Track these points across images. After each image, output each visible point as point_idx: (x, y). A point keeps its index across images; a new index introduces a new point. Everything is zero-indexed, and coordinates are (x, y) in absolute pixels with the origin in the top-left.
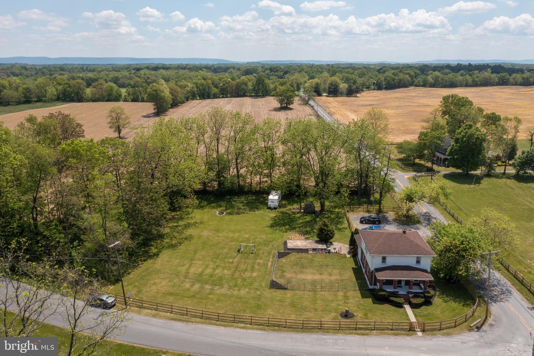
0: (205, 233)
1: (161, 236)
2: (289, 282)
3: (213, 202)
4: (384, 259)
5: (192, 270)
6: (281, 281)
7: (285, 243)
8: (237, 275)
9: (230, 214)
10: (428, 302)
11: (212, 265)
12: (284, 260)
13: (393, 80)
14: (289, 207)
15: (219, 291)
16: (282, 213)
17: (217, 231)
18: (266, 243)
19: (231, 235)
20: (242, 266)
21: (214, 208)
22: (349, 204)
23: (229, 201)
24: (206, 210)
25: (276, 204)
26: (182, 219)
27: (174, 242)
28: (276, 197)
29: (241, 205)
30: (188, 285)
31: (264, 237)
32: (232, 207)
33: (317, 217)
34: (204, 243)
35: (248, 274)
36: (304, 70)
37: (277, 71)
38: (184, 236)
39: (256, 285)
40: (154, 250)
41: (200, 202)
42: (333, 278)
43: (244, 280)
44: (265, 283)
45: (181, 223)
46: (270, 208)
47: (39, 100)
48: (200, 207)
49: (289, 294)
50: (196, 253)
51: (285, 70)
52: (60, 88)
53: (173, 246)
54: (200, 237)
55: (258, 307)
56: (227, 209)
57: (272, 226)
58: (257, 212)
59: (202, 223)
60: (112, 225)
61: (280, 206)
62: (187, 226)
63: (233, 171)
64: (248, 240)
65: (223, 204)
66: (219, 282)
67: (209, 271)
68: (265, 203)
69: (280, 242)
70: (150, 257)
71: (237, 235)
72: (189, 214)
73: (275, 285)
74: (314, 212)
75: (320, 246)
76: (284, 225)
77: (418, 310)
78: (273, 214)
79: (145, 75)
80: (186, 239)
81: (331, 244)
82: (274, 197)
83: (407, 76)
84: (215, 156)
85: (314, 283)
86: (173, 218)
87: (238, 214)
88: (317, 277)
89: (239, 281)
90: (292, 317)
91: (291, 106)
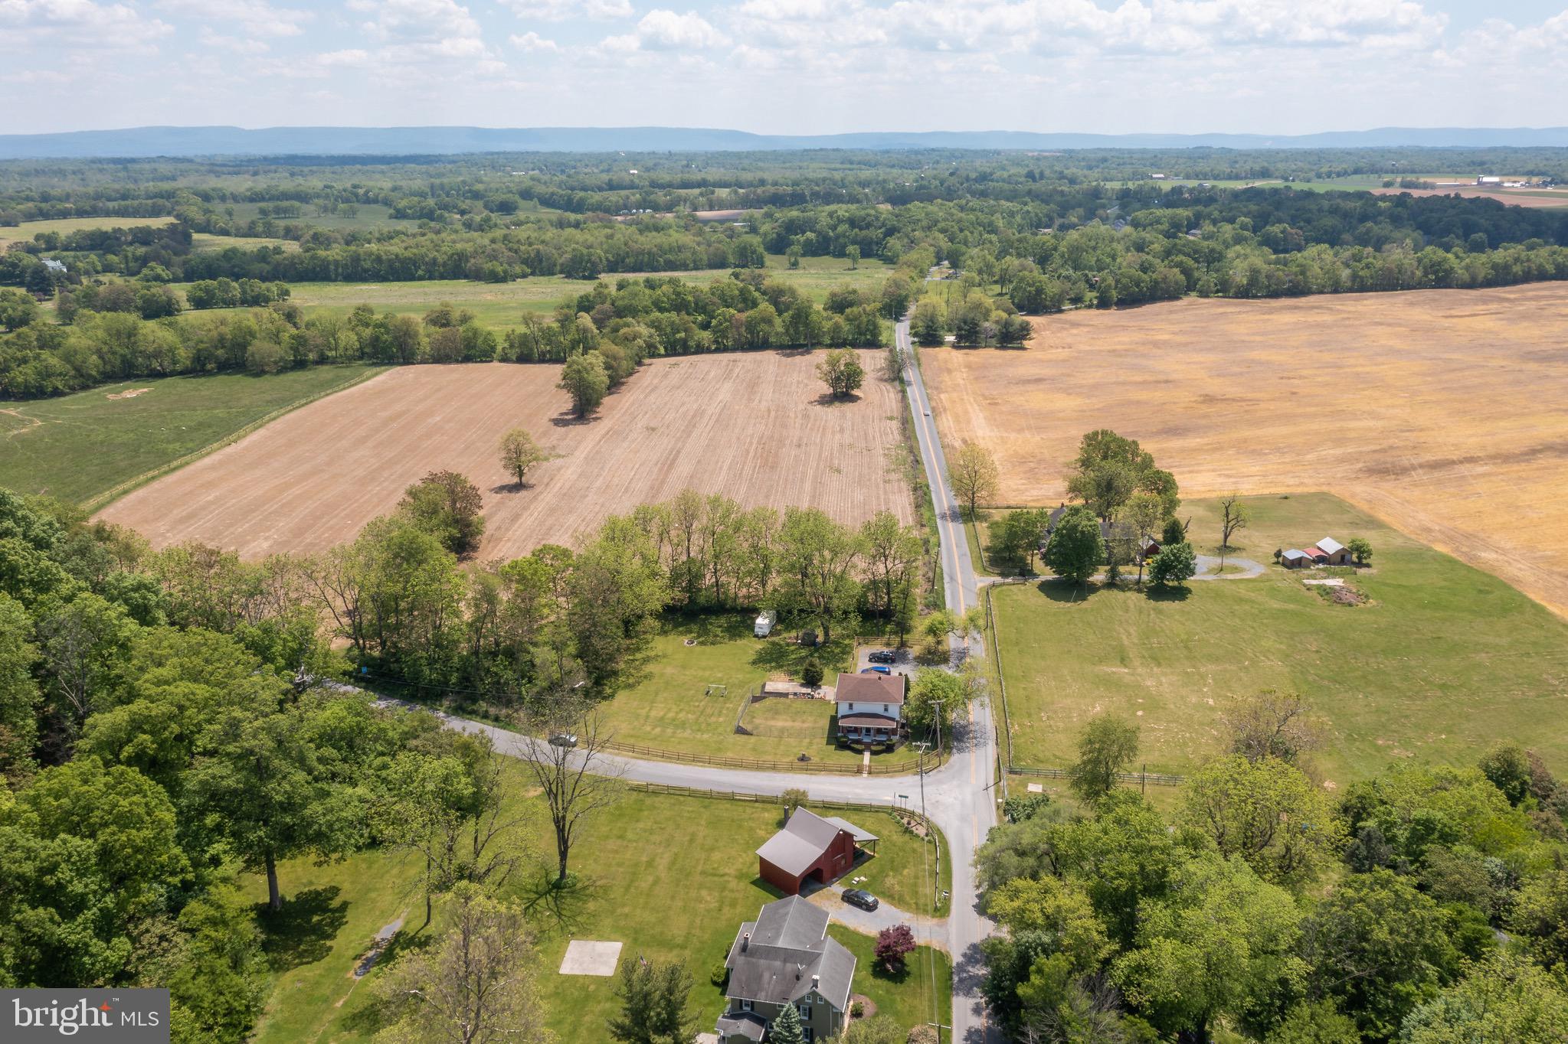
0: (669, 670)
1: (615, 673)
2: (757, 728)
3: (681, 625)
4: (851, 706)
5: (653, 713)
6: (748, 728)
7: (764, 686)
8: (702, 719)
9: (702, 643)
10: (890, 749)
11: (675, 709)
12: (757, 705)
13: (1138, 286)
14: (785, 635)
15: (680, 734)
16: (773, 644)
17: (684, 667)
18: (741, 685)
19: (700, 673)
20: (709, 711)
21: (681, 633)
22: (862, 634)
23: (703, 624)
24: (671, 637)
25: (767, 631)
26: (638, 649)
27: (631, 681)
28: (767, 621)
29: (719, 631)
30: (648, 729)
31: (740, 676)
32: (706, 632)
33: (816, 651)
34: (667, 683)
35: (713, 719)
36: (940, 225)
37: (868, 226)
38: (642, 673)
39: (720, 730)
40: (608, 691)
41: (663, 625)
42: (805, 725)
43: (709, 725)
44: (732, 728)
45: (638, 656)
46: (756, 636)
47: (322, 360)
48: (664, 632)
49: (753, 739)
50: (657, 694)
51: (889, 224)
52: (367, 332)
53: (630, 686)
54: (662, 675)
55: (719, 750)
56: (699, 636)
57: (754, 663)
58: (739, 642)
59: (665, 656)
60: (569, 664)
61: (772, 634)
62: (646, 660)
63: (709, 580)
64: (721, 680)
65: (695, 627)
66: (683, 725)
67: (671, 715)
68: (751, 627)
69: (760, 683)
70: (605, 698)
71: (707, 673)
72: (648, 642)
73: (740, 731)
74: (814, 644)
75: (804, 690)
76: (770, 662)
77: (875, 757)
78: (759, 645)
79: (530, 244)
80: (646, 677)
81: (819, 687)
82: (762, 622)
83: (1176, 270)
84: (684, 558)
85: (782, 730)
86: (628, 649)
87: (713, 643)
88: (789, 724)
89: (703, 726)
90: (751, 758)
91: (856, 392)
